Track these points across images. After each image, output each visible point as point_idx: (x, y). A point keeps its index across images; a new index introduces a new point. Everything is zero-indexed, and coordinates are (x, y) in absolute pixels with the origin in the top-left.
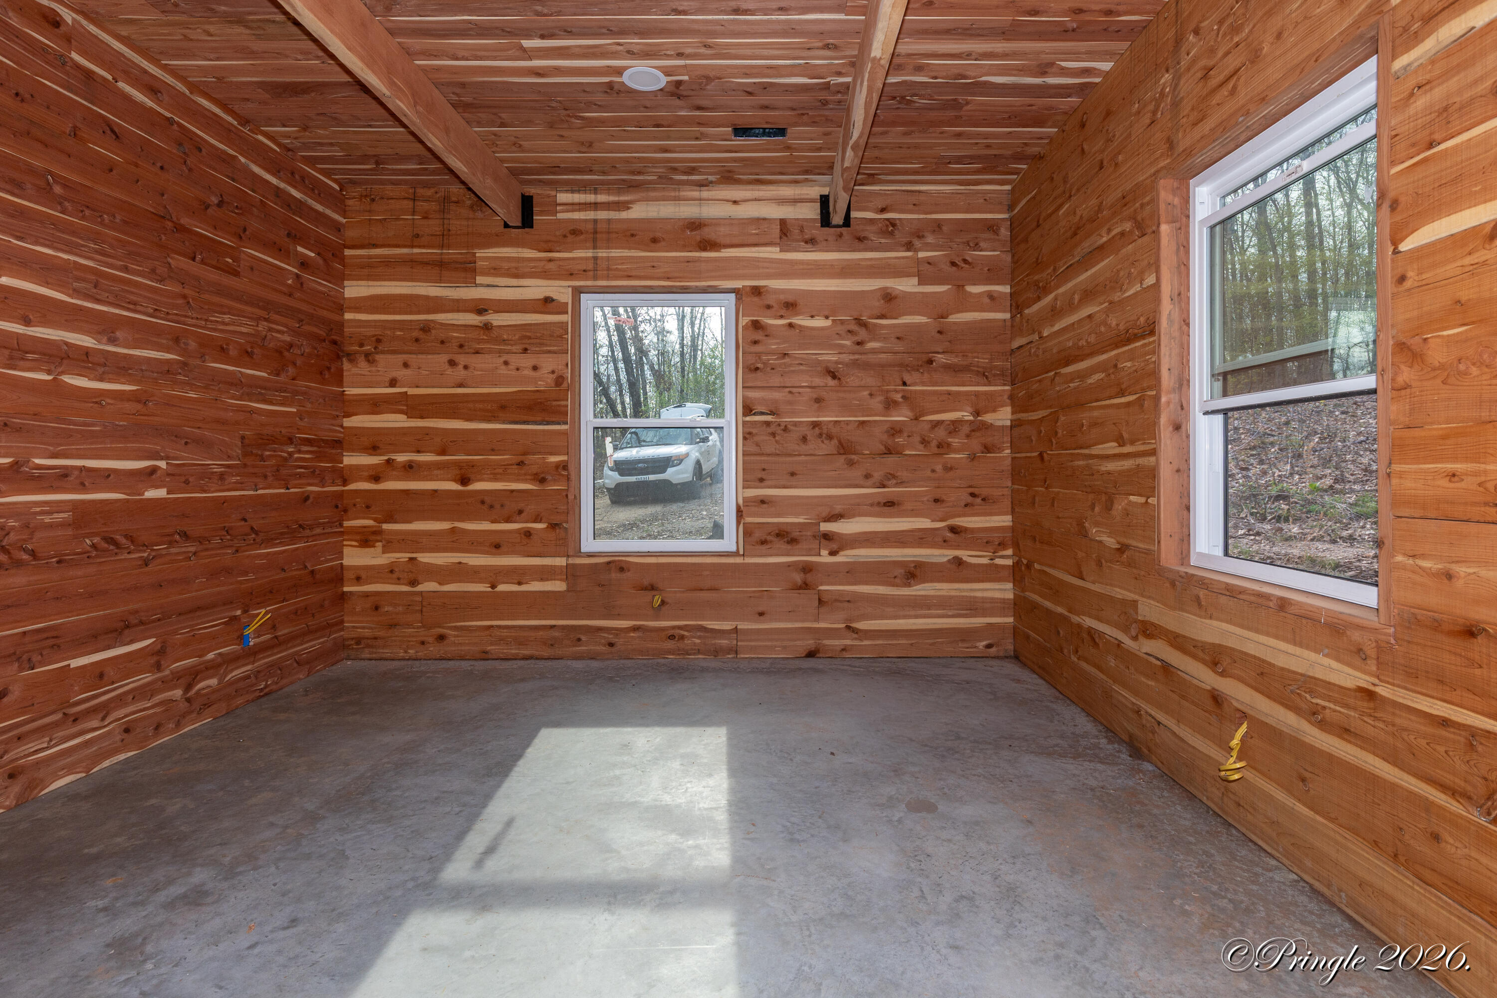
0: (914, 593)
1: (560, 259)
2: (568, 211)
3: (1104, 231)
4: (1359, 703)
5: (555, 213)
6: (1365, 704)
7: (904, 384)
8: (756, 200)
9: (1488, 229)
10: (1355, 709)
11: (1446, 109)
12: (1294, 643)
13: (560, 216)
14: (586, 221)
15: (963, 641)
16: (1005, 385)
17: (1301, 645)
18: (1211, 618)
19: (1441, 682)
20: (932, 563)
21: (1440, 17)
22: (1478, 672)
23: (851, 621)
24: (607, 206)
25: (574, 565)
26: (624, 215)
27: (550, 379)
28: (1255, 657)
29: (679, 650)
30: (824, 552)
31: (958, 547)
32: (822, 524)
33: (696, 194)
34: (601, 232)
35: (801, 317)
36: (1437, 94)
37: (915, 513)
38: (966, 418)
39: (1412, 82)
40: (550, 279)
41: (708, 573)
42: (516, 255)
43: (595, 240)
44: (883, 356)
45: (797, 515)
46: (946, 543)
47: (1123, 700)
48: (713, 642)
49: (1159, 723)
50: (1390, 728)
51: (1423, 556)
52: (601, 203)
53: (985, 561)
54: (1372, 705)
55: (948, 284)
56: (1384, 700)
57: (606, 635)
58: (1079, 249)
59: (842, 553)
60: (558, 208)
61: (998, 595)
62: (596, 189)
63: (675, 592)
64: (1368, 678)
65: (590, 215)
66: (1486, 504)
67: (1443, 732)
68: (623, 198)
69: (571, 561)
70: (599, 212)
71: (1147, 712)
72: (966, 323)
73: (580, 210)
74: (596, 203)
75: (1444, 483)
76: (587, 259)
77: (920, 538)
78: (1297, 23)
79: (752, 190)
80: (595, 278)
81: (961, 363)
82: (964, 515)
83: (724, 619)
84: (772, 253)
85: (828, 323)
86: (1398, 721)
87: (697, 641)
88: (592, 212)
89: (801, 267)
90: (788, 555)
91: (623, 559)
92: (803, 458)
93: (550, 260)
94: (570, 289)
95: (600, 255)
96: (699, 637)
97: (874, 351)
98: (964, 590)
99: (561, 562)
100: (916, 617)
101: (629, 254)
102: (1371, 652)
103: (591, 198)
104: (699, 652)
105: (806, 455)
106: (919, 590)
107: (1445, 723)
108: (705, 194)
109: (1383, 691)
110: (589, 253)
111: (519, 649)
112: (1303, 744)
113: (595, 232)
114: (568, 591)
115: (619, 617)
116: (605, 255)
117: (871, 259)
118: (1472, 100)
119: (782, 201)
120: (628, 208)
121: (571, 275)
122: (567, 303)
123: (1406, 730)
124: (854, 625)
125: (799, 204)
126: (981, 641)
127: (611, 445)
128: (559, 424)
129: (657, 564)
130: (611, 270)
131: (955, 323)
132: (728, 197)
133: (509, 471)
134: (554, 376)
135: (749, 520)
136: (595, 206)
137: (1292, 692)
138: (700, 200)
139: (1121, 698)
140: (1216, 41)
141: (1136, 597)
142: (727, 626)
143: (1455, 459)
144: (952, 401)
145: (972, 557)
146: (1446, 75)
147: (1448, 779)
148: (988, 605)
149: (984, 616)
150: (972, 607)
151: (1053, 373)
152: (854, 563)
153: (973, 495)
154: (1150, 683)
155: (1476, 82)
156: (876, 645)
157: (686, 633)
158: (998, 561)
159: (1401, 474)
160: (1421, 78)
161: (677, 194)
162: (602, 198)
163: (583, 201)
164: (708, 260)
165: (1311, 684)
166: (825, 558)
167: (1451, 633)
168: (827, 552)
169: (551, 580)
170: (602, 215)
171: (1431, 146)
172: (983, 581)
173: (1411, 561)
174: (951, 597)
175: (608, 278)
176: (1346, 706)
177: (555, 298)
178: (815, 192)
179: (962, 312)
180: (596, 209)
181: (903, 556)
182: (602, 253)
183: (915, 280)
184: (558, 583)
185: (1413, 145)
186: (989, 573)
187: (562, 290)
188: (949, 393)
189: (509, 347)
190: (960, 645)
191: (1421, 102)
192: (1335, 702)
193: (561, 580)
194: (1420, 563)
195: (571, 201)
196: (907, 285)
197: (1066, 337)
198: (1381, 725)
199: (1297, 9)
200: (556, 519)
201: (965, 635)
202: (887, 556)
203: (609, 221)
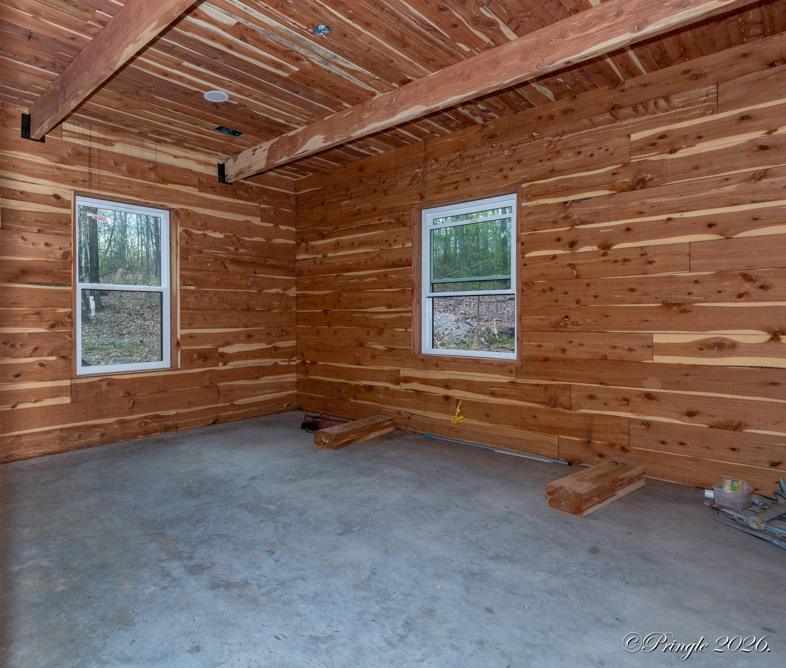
0: (259, 383)
1: (67, 170)
2: (70, 137)
3: (376, 219)
4: (509, 386)
5: (61, 136)
6: (512, 386)
7: (255, 273)
8: (186, 158)
9: (551, 256)
10: (508, 388)
11: (539, 222)
12: (484, 373)
13: (65, 139)
14: (84, 147)
15: (278, 404)
16: (294, 276)
17: (487, 373)
18: (444, 370)
19: (537, 375)
20: (267, 366)
21: (537, 197)
22: (548, 370)
23: (233, 401)
24: (98, 140)
25: (76, 384)
26: (109, 149)
27: (59, 253)
28: (466, 380)
29: (144, 431)
30: (220, 364)
31: (276, 357)
32: (219, 349)
33: (153, 146)
34: (95, 157)
35: (209, 231)
36: (536, 217)
37: (259, 341)
38: (280, 292)
39: (528, 211)
40: (58, 182)
41: (161, 381)
42: (31, 160)
43: (90, 161)
44: (246, 257)
45: (207, 344)
46: (272, 356)
47: (389, 411)
48: (164, 423)
49: (413, 414)
50: (520, 391)
51: (532, 342)
52: (94, 137)
53: (286, 363)
54: (514, 386)
55: (272, 223)
56: (518, 383)
57: (99, 430)
58: (358, 223)
59: (229, 364)
60: (64, 133)
61: (291, 380)
62: (90, 126)
63: (142, 396)
64: (513, 378)
65: (87, 143)
66: (551, 327)
67: (538, 388)
68: (108, 137)
69: (74, 382)
70: (93, 143)
71: (405, 412)
72: (279, 244)
73: (79, 138)
74: (90, 136)
75: (538, 321)
76: (84, 173)
77: (262, 354)
78: (485, 177)
79: (184, 152)
80: (90, 187)
81: (278, 264)
82: (279, 341)
83: (171, 408)
84: (194, 191)
85: (222, 236)
86: (523, 388)
87: (155, 424)
88: (88, 142)
89: (210, 202)
90: (203, 367)
91: (110, 377)
92: (210, 312)
93: (59, 169)
94: (73, 192)
95: (93, 172)
96: (156, 422)
97: (242, 254)
98: (279, 379)
99: (67, 383)
100: (260, 395)
101: (113, 176)
102: (514, 370)
103: (87, 131)
104: (156, 431)
105: (212, 310)
106: (262, 381)
107: (538, 385)
108: (159, 148)
109: (519, 381)
110: (86, 169)
111: (35, 449)
112: (488, 404)
113: (90, 156)
114: (72, 402)
115: (107, 416)
116: (97, 173)
117: (241, 204)
118: (547, 222)
119: (200, 162)
120: (112, 145)
121: (74, 182)
122: (71, 201)
123: (525, 390)
124: (233, 403)
125: (208, 166)
126: (285, 403)
127: (94, 301)
128: (64, 285)
129: (132, 378)
130: (101, 184)
131: (275, 243)
132: (172, 153)
133: (26, 319)
134: (62, 252)
135: (184, 348)
136: (90, 138)
137: (482, 388)
138: (156, 150)
139: (387, 410)
140: (447, 167)
141: (399, 368)
142: (173, 412)
143: (542, 315)
144: (273, 283)
145: (282, 362)
146: (540, 213)
147: (539, 400)
148: (288, 385)
149: (286, 391)
150: (282, 387)
151: (336, 274)
152: (234, 369)
153: (282, 331)
154: (407, 400)
155: (548, 218)
156: (243, 412)
157: (149, 421)
158: (292, 363)
159: (525, 319)
160: (531, 211)
161: (142, 143)
162: (94, 133)
163: (81, 132)
164: (161, 189)
165: (490, 384)
166: (221, 367)
167: (541, 361)
168: (222, 364)
169: (59, 396)
170: (95, 145)
171: (534, 230)
172: (286, 374)
173: (528, 343)
174: (274, 383)
175: (99, 189)
176: (505, 388)
177: (61, 196)
178: (216, 161)
179: (278, 238)
180: (91, 140)
181: (255, 364)
182: (95, 171)
183: (259, 219)
184: (64, 398)
185: (529, 229)
186: (287, 370)
187: (67, 191)
188: (273, 279)
189: (26, 227)
190: (278, 407)
191: (531, 217)
192: (500, 388)
193: (66, 396)
194: (530, 343)
195: (73, 130)
196: (256, 221)
197: (347, 259)
198: (517, 391)
199: (486, 172)
200: (65, 353)
201: (279, 401)
202: (248, 364)
203: (99, 150)
